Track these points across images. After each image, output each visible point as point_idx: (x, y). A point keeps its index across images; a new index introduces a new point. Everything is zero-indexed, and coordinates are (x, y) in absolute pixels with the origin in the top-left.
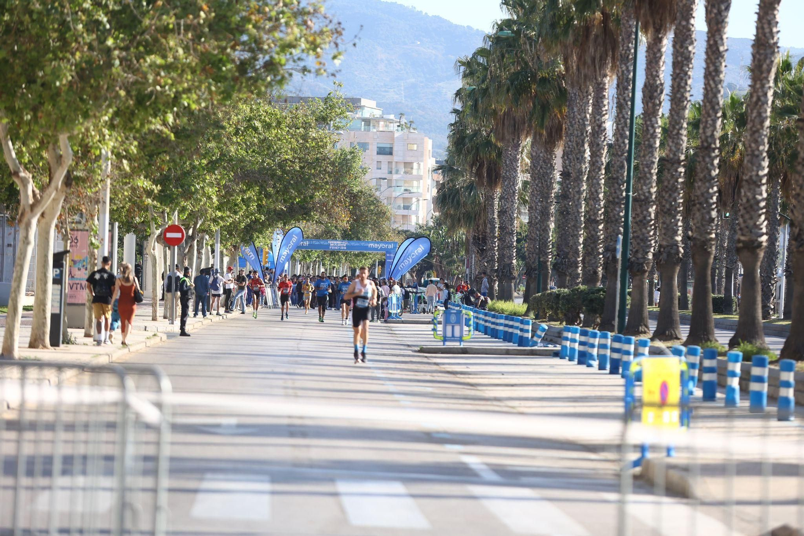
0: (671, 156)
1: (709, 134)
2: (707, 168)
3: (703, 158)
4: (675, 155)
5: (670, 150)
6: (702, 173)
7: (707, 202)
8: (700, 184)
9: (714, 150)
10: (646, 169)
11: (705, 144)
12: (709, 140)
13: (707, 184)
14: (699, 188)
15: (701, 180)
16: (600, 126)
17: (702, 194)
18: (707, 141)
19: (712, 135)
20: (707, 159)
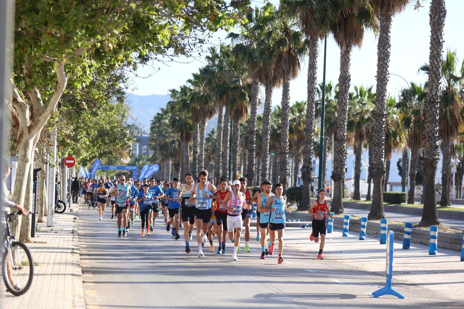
0: (379, 112)
1: (434, 93)
2: (434, 115)
3: (431, 108)
4: (380, 111)
5: (378, 108)
6: (430, 117)
7: (433, 135)
8: (429, 124)
9: (437, 103)
10: (342, 123)
11: (432, 100)
12: (434, 97)
13: (433, 125)
14: (428, 127)
15: (429, 122)
16: (287, 105)
17: (431, 131)
18: (433, 98)
19: (436, 94)
20: (433, 109)
